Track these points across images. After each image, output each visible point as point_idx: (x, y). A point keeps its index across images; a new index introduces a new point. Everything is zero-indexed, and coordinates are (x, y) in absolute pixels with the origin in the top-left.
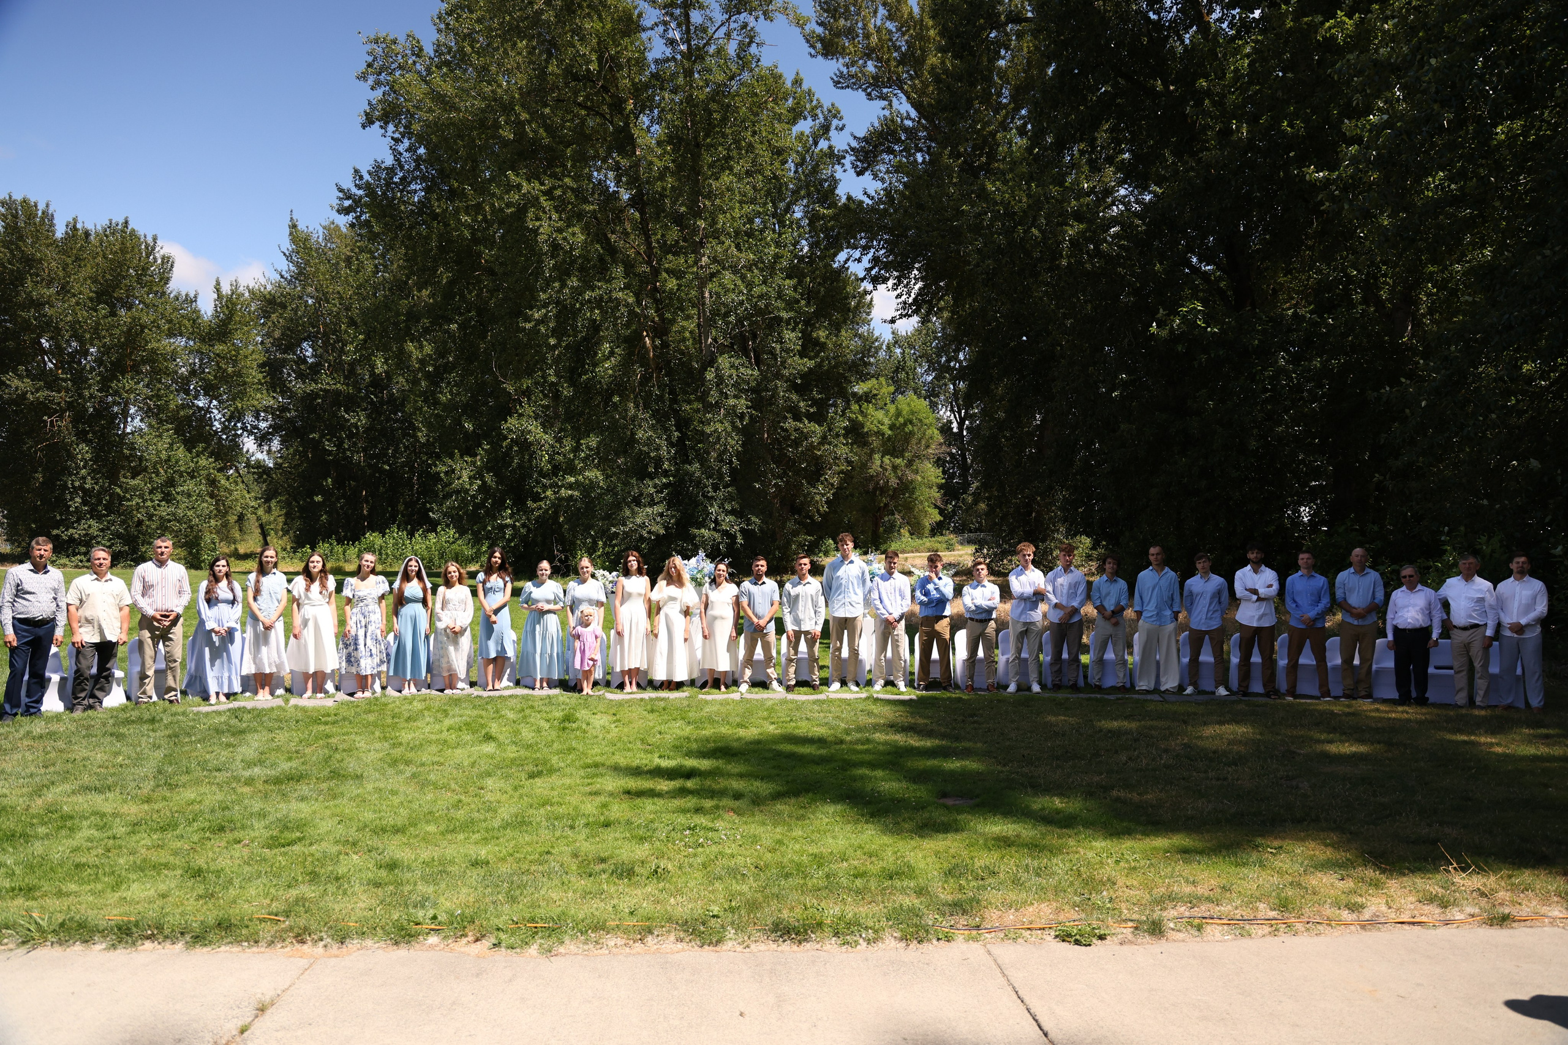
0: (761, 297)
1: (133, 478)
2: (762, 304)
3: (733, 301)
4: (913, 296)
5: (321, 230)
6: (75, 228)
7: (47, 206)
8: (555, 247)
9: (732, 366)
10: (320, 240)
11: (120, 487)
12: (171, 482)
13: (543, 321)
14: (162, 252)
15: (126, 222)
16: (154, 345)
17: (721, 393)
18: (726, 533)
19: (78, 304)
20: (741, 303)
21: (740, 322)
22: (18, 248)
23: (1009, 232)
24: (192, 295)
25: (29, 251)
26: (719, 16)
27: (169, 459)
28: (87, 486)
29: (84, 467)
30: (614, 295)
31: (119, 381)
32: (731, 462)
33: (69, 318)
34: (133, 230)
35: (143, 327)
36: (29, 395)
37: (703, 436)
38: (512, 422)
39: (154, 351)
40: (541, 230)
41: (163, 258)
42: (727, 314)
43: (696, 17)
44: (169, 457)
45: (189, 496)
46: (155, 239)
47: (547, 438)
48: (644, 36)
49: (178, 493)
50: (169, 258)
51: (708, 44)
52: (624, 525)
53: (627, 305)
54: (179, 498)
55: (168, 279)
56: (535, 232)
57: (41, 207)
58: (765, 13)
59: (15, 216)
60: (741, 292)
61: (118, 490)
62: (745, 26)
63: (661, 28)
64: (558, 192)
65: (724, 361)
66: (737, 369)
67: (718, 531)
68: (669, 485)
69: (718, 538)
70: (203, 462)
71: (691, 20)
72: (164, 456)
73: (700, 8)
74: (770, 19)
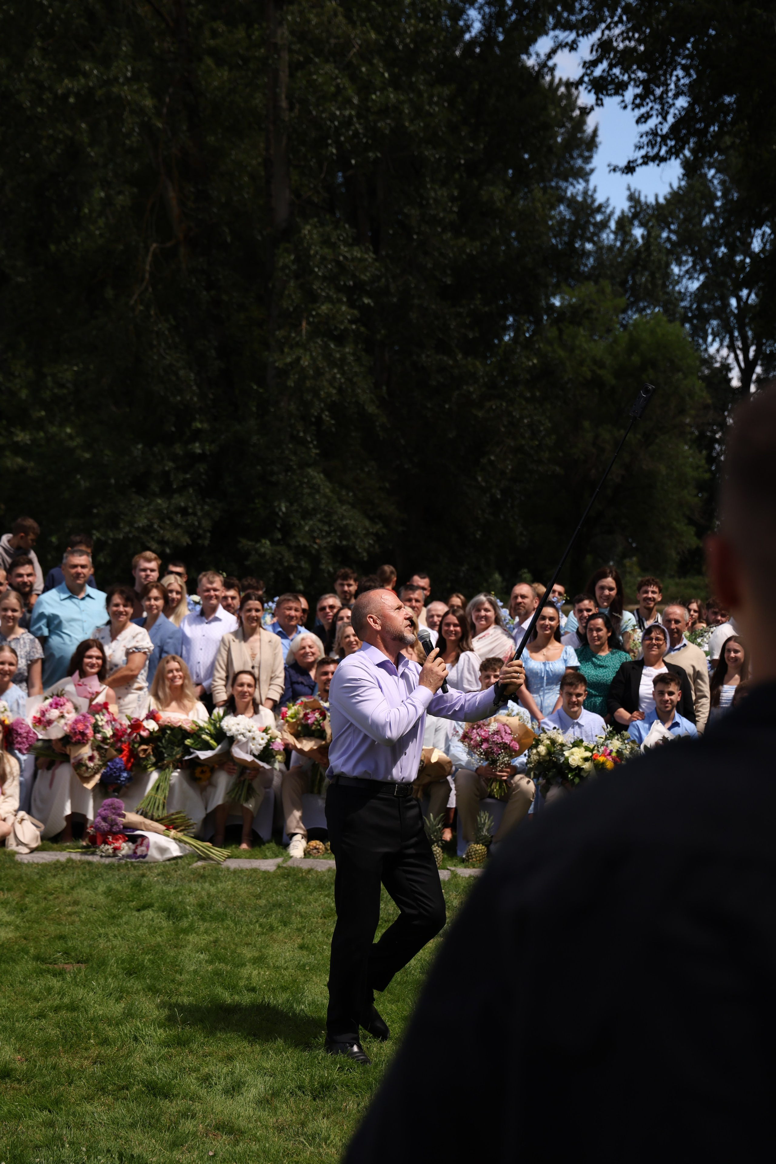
0: (384, 111)
2: (385, 125)
3: (333, 117)
4: (671, 119)
9: (326, 242)
17: (305, 290)
18: (301, 551)
20: (348, 122)
30: (114, 90)
37: (270, 372)
42: (321, 142)
60: (349, 101)
65: (311, 231)
66: (333, 246)
67: (289, 546)
68: (202, 457)
69: (288, 558)
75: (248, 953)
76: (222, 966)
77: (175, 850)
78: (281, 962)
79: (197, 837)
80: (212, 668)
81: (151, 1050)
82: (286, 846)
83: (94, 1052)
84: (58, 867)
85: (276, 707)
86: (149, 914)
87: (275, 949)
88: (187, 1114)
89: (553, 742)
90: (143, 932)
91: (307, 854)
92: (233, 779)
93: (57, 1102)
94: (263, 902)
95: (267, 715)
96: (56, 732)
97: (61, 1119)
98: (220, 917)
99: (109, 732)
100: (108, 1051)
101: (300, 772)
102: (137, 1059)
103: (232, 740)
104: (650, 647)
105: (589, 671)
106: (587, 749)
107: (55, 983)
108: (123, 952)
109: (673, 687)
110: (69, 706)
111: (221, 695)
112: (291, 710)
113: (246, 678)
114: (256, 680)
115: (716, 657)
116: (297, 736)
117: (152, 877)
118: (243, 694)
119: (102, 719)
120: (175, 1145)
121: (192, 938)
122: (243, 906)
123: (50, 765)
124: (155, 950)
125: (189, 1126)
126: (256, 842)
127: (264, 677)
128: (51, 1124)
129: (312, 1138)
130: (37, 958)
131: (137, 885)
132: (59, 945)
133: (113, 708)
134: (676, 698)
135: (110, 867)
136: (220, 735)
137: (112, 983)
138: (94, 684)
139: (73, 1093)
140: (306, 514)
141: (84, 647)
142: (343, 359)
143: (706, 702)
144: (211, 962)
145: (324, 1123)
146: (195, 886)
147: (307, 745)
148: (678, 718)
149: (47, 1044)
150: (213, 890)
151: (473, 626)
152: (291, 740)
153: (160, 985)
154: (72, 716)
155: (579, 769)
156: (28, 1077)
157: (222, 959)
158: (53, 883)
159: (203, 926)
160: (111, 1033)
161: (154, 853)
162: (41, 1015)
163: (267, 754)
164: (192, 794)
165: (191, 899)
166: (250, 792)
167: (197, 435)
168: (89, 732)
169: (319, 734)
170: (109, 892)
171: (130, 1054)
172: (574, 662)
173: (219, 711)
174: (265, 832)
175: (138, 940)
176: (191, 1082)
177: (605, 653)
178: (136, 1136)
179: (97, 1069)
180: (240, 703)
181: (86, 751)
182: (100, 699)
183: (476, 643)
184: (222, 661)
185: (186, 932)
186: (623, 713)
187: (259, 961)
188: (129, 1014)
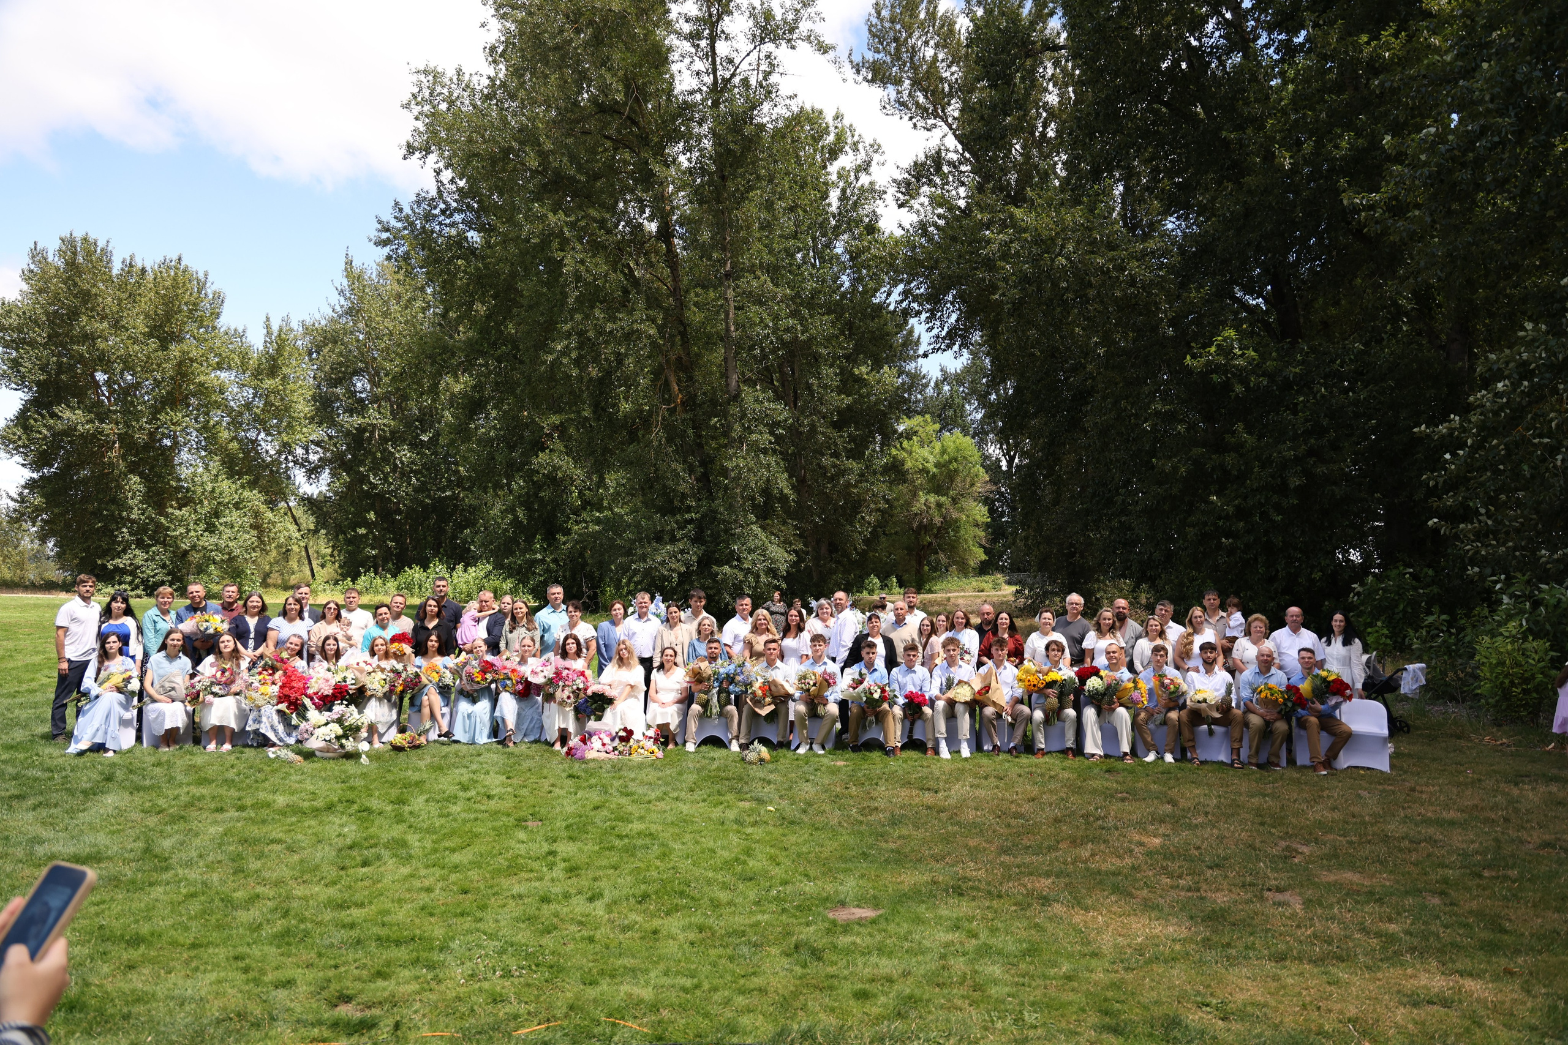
0: (787, 330)
1: (180, 509)
2: (787, 337)
3: (758, 334)
4: (946, 329)
5: (375, 266)
6: (131, 265)
7: (107, 243)
8: (578, 278)
9: (757, 401)
10: (374, 277)
11: (166, 516)
12: (217, 514)
13: (565, 352)
14: (214, 288)
15: (180, 259)
16: (202, 378)
17: (744, 427)
18: (748, 571)
19: (130, 338)
20: (767, 336)
21: (764, 356)
22: (75, 284)
23: (1035, 261)
24: (240, 330)
25: (86, 286)
26: (745, 45)
27: (213, 491)
28: (134, 517)
29: (132, 498)
30: (636, 327)
31: (167, 413)
32: (753, 499)
33: (122, 352)
34: (187, 267)
35: (192, 360)
36: (80, 427)
37: (725, 472)
38: (543, 457)
39: (201, 384)
40: (566, 261)
41: (214, 293)
42: (752, 348)
43: (722, 48)
44: (214, 488)
45: (232, 527)
46: (207, 275)
47: (578, 473)
48: (672, 68)
49: (221, 524)
50: (219, 293)
51: (733, 75)
52: (645, 561)
53: (650, 337)
54: (222, 528)
55: (218, 315)
56: (560, 263)
57: (101, 244)
58: (788, 42)
59: (75, 253)
60: (767, 326)
61: (163, 520)
63: (687, 60)
64: (583, 223)
65: (748, 395)
66: (761, 403)
67: (741, 569)
68: (691, 521)
69: (740, 576)
70: (247, 494)
71: (718, 51)
72: (209, 487)
73: (727, 38)
74: (793, 47)
83: (521, 876)
113: (669, 652)
118: (667, 662)
130: (516, 819)
137: (550, 834)
140: (750, 551)
142: (769, 465)
153: (577, 835)
156: (477, 891)
158: (546, 773)
167: (689, 509)
180: (667, 667)
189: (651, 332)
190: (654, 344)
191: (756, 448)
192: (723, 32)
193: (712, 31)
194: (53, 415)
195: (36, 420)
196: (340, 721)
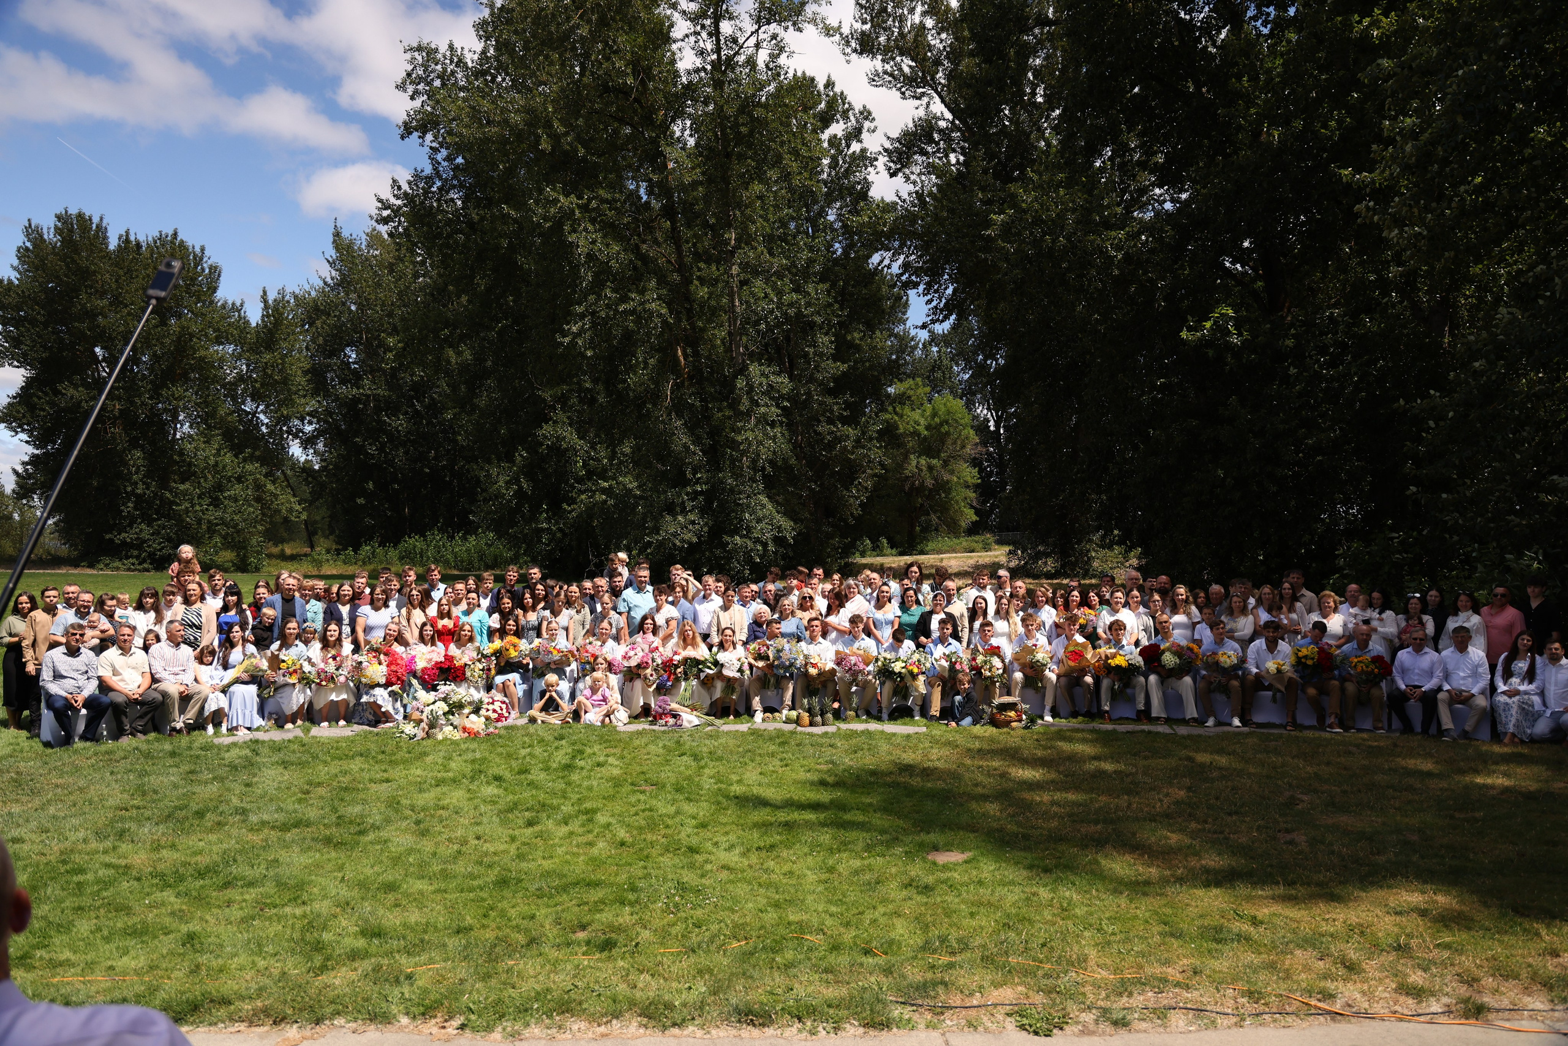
0: (791, 305)
1: (183, 483)
2: (792, 312)
3: (763, 309)
4: (944, 301)
5: (364, 237)
6: (127, 240)
7: (101, 219)
8: (591, 258)
9: (763, 374)
10: (363, 247)
11: (171, 491)
12: (219, 487)
13: (580, 334)
14: (210, 262)
15: (175, 234)
16: (202, 353)
17: (752, 400)
18: (757, 541)
19: (129, 314)
20: (772, 312)
21: (770, 329)
22: (74, 261)
23: (1037, 241)
24: (238, 304)
25: (84, 264)
26: (749, 26)
27: (216, 464)
28: (139, 491)
29: (137, 473)
30: (647, 306)
31: (169, 389)
32: (763, 469)
33: (122, 328)
34: (182, 241)
35: (192, 336)
36: (84, 404)
37: (734, 445)
38: (547, 429)
39: (202, 359)
40: (578, 242)
41: (211, 268)
42: (757, 323)
43: (726, 27)
44: (217, 462)
45: (236, 500)
46: (203, 249)
47: (582, 444)
48: (674, 47)
49: (225, 498)
50: (216, 267)
51: (737, 53)
52: (658, 533)
53: (660, 315)
54: (226, 502)
55: (215, 290)
56: (573, 244)
57: (96, 220)
58: (794, 24)
59: (71, 231)
60: (772, 300)
61: (168, 495)
62: (774, 37)
63: (692, 39)
64: (594, 204)
65: (754, 369)
66: (767, 377)
67: (750, 538)
68: (702, 493)
69: (750, 545)
70: (249, 467)
71: (721, 30)
72: (212, 462)
73: (730, 19)
74: (800, 30)
75: (734, 778)
76: (723, 786)
77: (696, 722)
78: (751, 782)
79: (707, 714)
80: (710, 625)
81: (689, 830)
82: (752, 716)
83: (663, 832)
84: (639, 733)
85: (745, 644)
86: (685, 758)
87: (748, 775)
88: (706, 861)
89: (885, 659)
90: (682, 768)
91: (764, 720)
92: (724, 684)
93: (647, 857)
94: (741, 750)
95: (740, 649)
96: (633, 663)
97: (650, 865)
98: (720, 759)
99: (659, 661)
100: (669, 831)
101: (759, 679)
102: (683, 835)
103: (722, 665)
104: (936, 605)
105: (906, 619)
106: (903, 661)
107: (642, 797)
108: (673, 780)
109: (949, 626)
110: (639, 649)
111: (715, 639)
112: (753, 646)
113: (728, 632)
114: (734, 632)
115: (971, 606)
116: (755, 659)
117: (686, 737)
118: (727, 641)
119: (656, 655)
120: (703, 876)
121: (707, 771)
122: (731, 752)
123: (631, 680)
124: (689, 778)
125: (709, 867)
126: (737, 715)
127: (737, 630)
128: (645, 868)
129: (766, 871)
130: (632, 784)
131: (678, 742)
132: (642, 777)
133: (661, 649)
134: (950, 631)
135: (664, 732)
136: (716, 663)
137: (669, 797)
138: (650, 636)
139: (654, 852)
140: (759, 521)
141: (645, 618)
142: (775, 436)
143: (967, 630)
144: (716, 783)
145: (772, 863)
146: (707, 742)
147: (761, 664)
148: (951, 640)
149: (640, 829)
150: (716, 744)
151: (846, 595)
152: (753, 662)
153: (692, 797)
154: (641, 654)
155: (900, 673)
156: (632, 845)
157: (722, 782)
158: (637, 742)
159: (711, 764)
160: (670, 822)
161: (685, 724)
162: (636, 814)
163: (740, 670)
164: (704, 692)
165: (705, 749)
166: (733, 691)
167: (698, 481)
168: (650, 661)
169: (767, 658)
170: (664, 747)
171: (679, 833)
172: (899, 613)
173: (715, 649)
174: (742, 709)
175: (680, 773)
176: (709, 845)
177: (915, 607)
178: (685, 872)
179: (664, 840)
180: (726, 645)
181: (649, 671)
182: (654, 645)
183: (848, 605)
184: (715, 622)
185: (703, 767)
186: (923, 639)
187: (739, 782)
188: (678, 812)
189: (663, 311)
190: (665, 322)
191: (763, 420)
192: (727, 11)
193: (716, 10)
194: (57, 392)
195: (39, 398)
196: (445, 700)
